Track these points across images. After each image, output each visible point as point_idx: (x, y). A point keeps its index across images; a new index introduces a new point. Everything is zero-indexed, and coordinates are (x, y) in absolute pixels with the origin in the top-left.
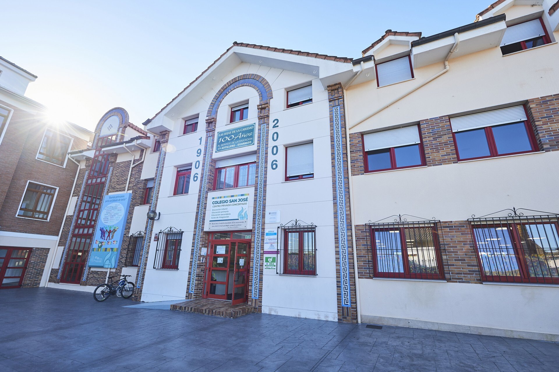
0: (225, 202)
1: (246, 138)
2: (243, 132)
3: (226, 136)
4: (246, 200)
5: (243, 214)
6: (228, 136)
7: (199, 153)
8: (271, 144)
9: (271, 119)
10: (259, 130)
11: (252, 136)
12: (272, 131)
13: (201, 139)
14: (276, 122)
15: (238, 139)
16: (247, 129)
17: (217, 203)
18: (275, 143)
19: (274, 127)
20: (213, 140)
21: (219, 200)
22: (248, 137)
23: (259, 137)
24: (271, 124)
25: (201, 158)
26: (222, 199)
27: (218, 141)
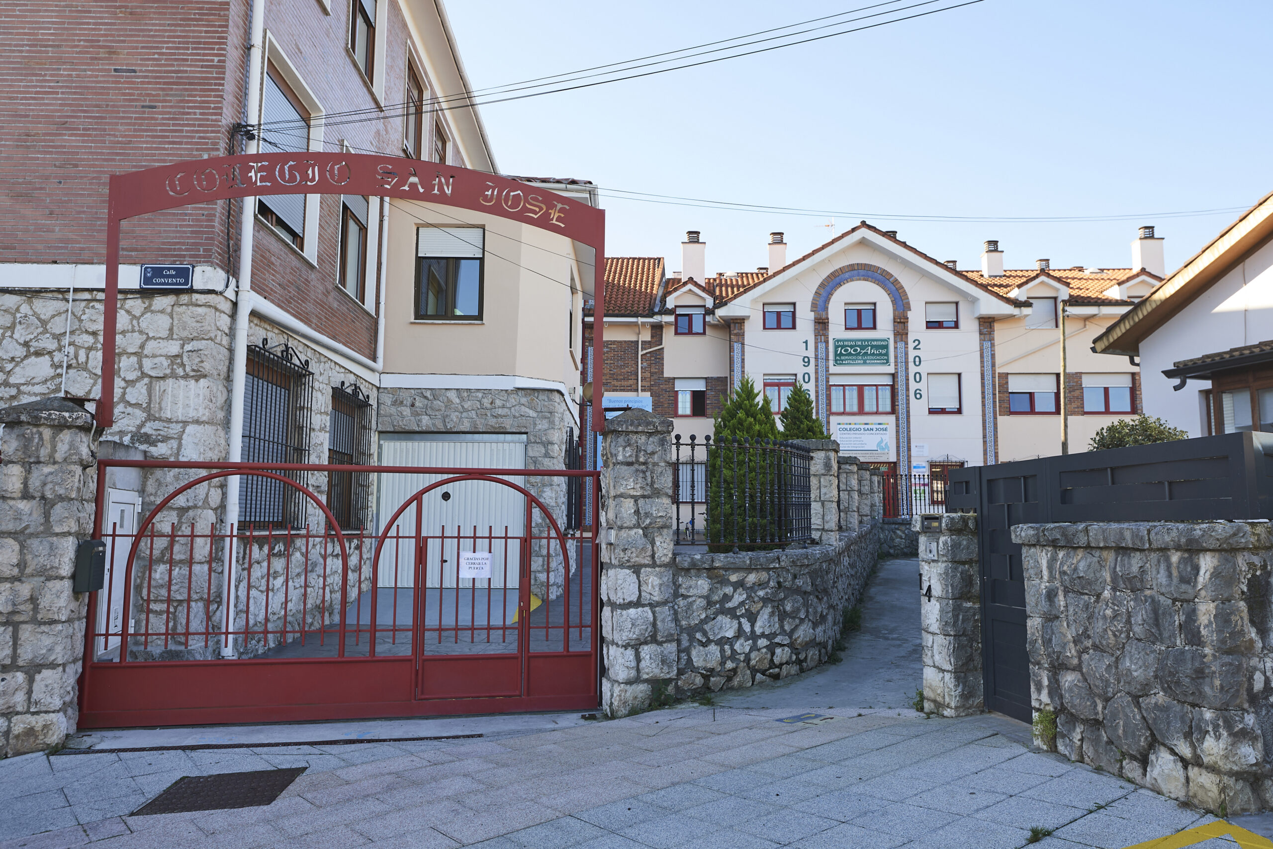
0: (857, 429)
1: (877, 355)
2: (873, 347)
3: (848, 346)
4: (886, 430)
5: (883, 445)
6: (851, 347)
7: (806, 361)
8: (912, 369)
9: (911, 338)
10: (896, 348)
11: (887, 354)
12: (912, 354)
13: (806, 342)
14: (917, 342)
15: (866, 354)
16: (879, 343)
17: (846, 429)
18: (917, 369)
19: (915, 348)
20: (827, 348)
21: (848, 427)
22: (881, 354)
23: (896, 357)
24: (911, 345)
25: (811, 369)
26: (852, 426)
27: (836, 351)
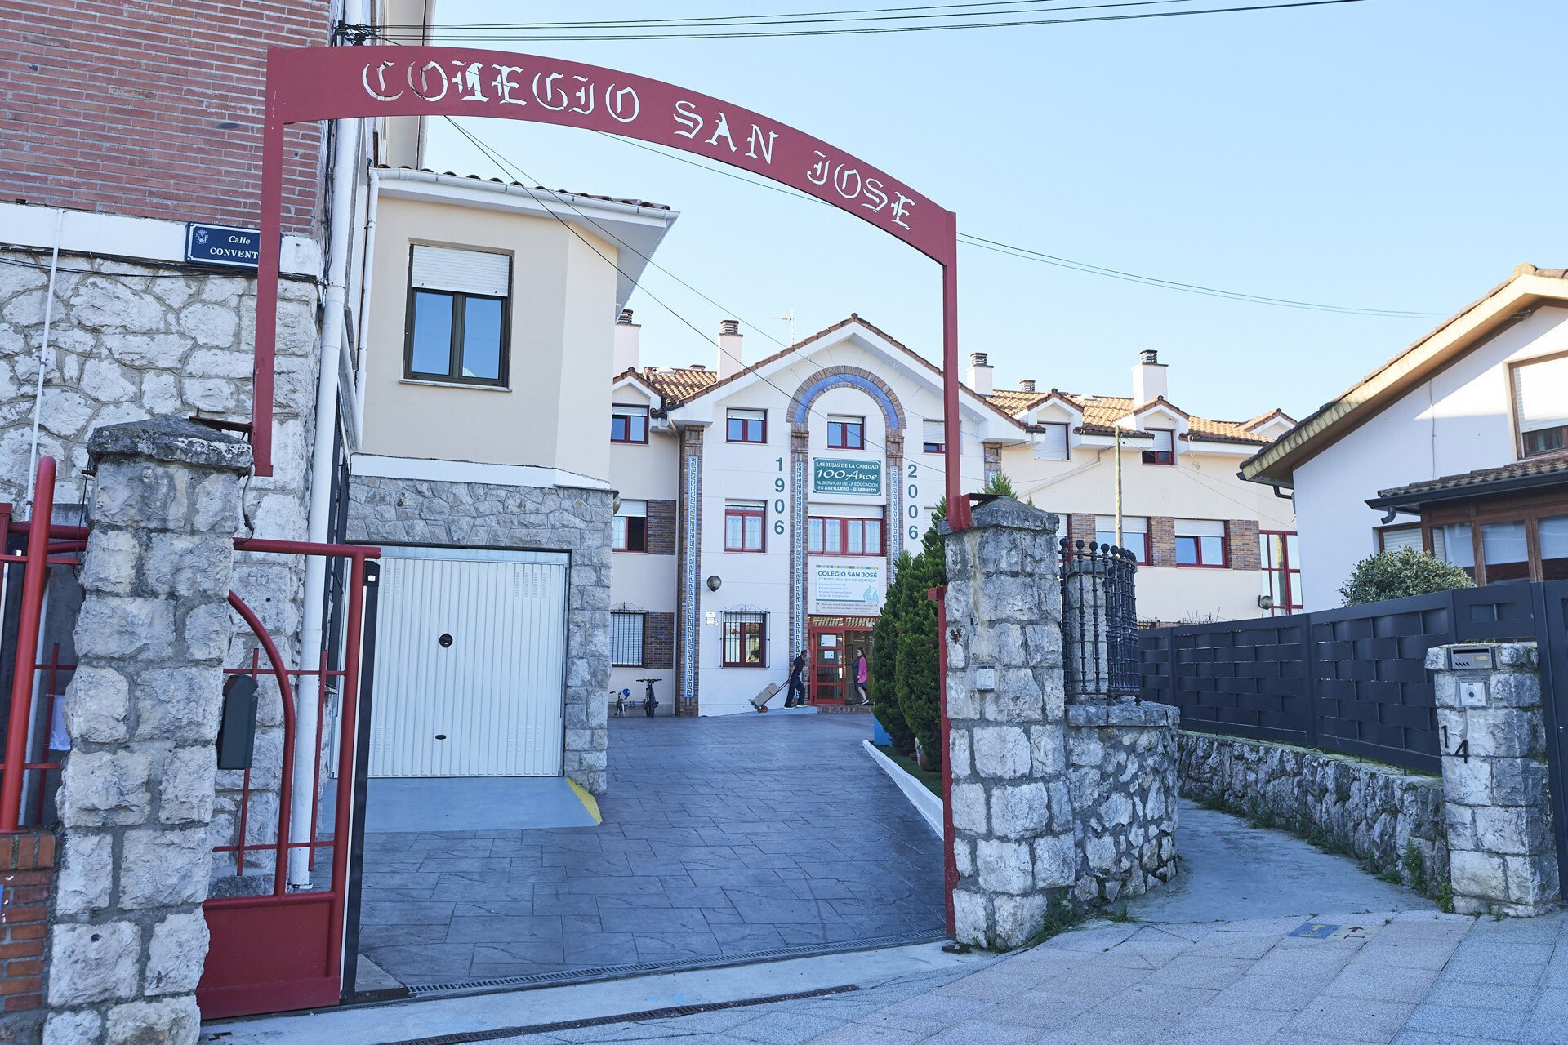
0: (841, 574)
1: (866, 481)
2: (861, 471)
3: (831, 468)
4: (875, 575)
5: (871, 594)
6: (835, 469)
7: (780, 485)
8: (907, 501)
9: (906, 463)
10: (888, 474)
11: (877, 481)
12: (907, 482)
13: (780, 461)
14: (913, 468)
15: (852, 479)
16: (868, 467)
17: (827, 573)
18: (913, 501)
19: (910, 475)
20: (805, 470)
21: (830, 570)
22: (870, 481)
23: (888, 485)
24: (906, 471)
25: (785, 495)
26: (835, 570)
27: (816, 474)
